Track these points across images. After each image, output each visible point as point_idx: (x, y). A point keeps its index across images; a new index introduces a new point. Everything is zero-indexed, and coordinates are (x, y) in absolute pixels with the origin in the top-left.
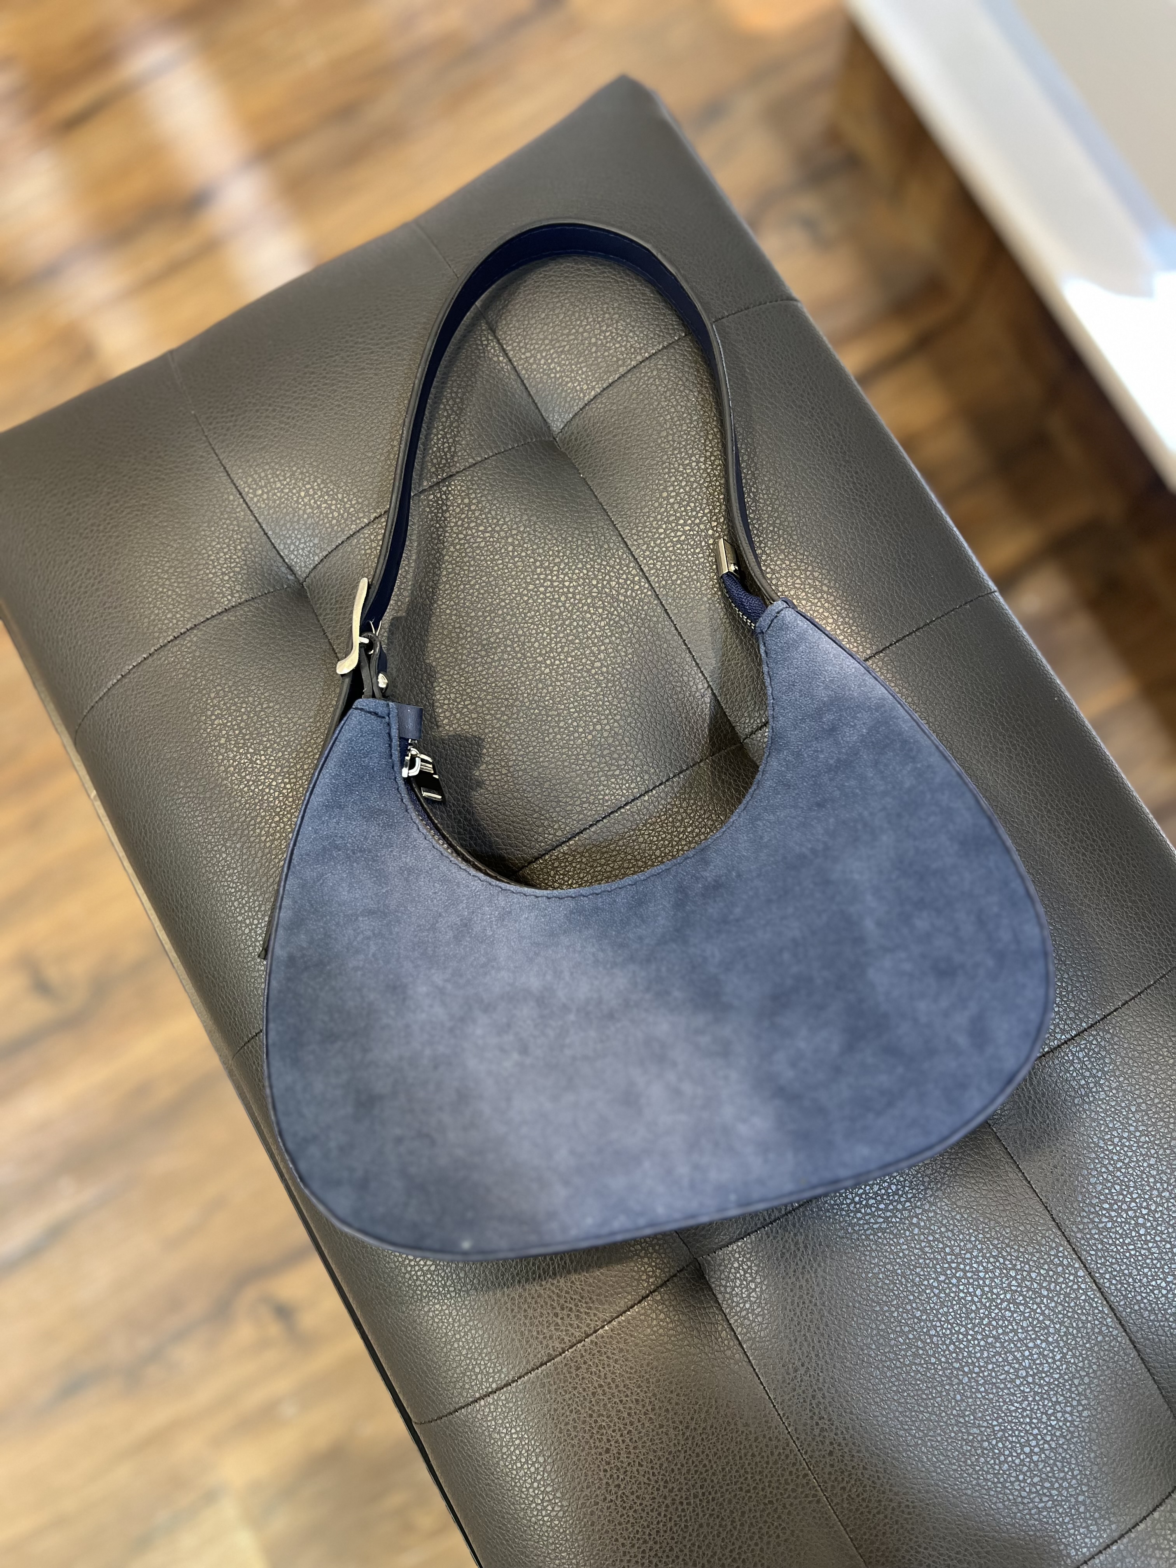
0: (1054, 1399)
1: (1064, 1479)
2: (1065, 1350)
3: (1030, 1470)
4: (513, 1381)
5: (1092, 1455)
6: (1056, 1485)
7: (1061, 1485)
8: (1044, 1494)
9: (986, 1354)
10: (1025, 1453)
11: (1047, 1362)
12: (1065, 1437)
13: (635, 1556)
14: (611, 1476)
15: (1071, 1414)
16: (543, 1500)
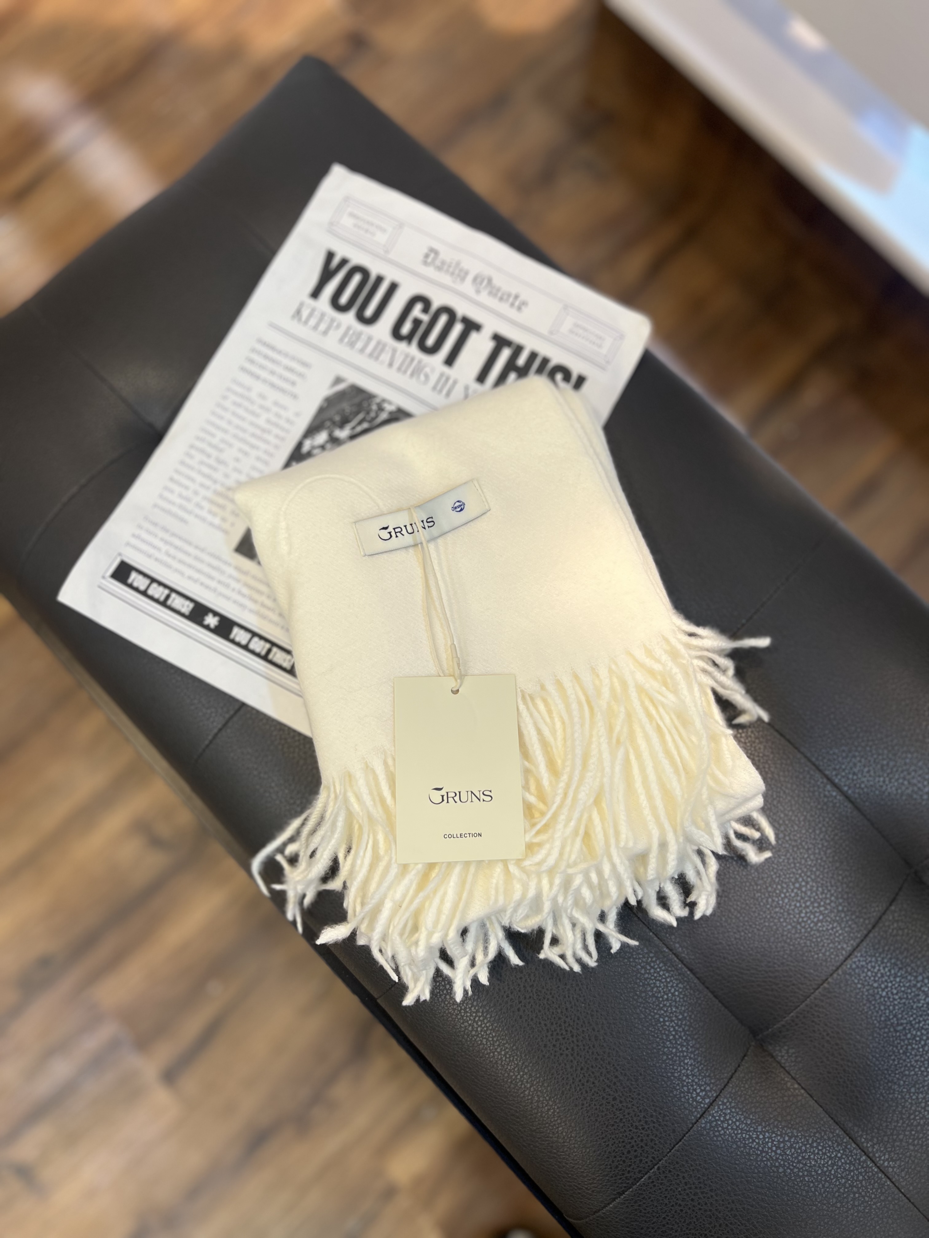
0: (806, 847)
1: (826, 898)
2: (805, 813)
3: (802, 898)
5: (840, 878)
6: (822, 903)
7: (825, 903)
8: (816, 912)
10: (797, 888)
11: (796, 824)
12: (819, 870)
13: (555, 1030)
14: (526, 980)
15: (819, 854)
16: (483, 1012)
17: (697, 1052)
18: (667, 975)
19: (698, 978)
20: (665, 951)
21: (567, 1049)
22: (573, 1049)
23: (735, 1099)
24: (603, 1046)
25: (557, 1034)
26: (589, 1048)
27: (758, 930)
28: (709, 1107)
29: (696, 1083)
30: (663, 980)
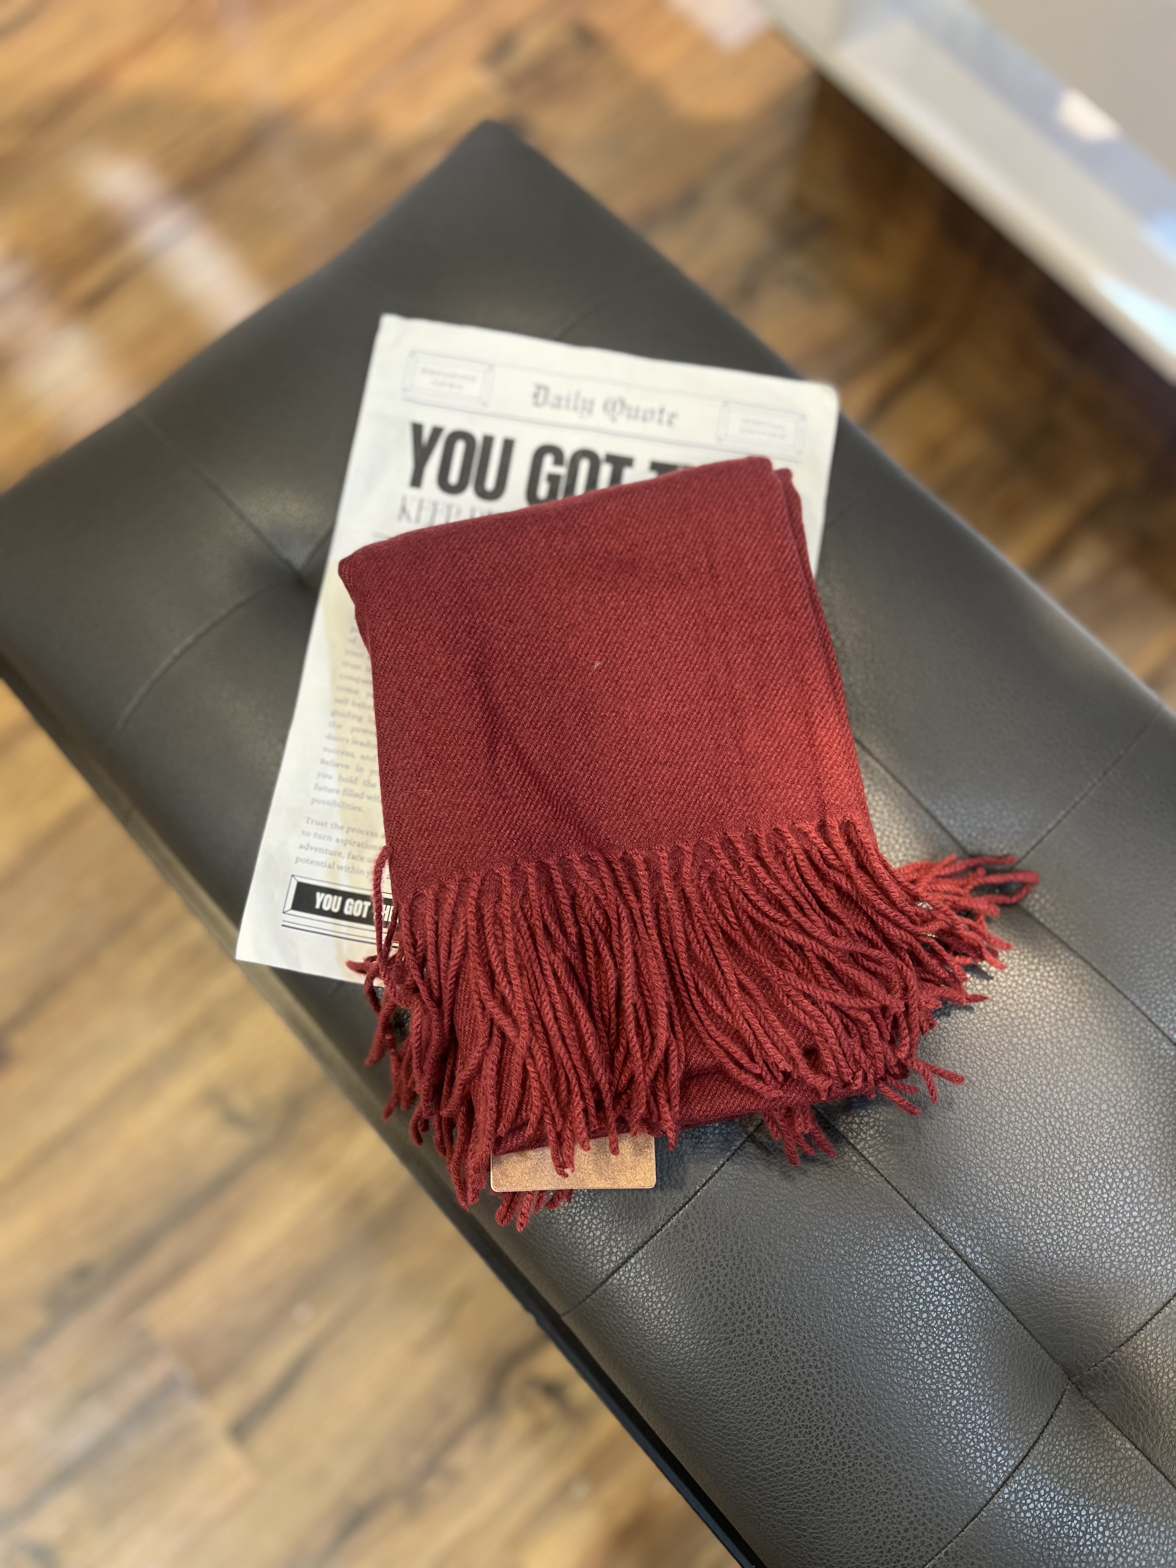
3: (1134, 1191)
6: (1160, 1199)
8: (1152, 1210)
10: (1126, 1177)
12: (1155, 1154)
18: (955, 1289)
23: (1049, 1460)
24: (871, 1384)
25: (811, 1366)
26: (853, 1387)
27: (1076, 1232)
28: (1014, 1471)
29: (996, 1438)
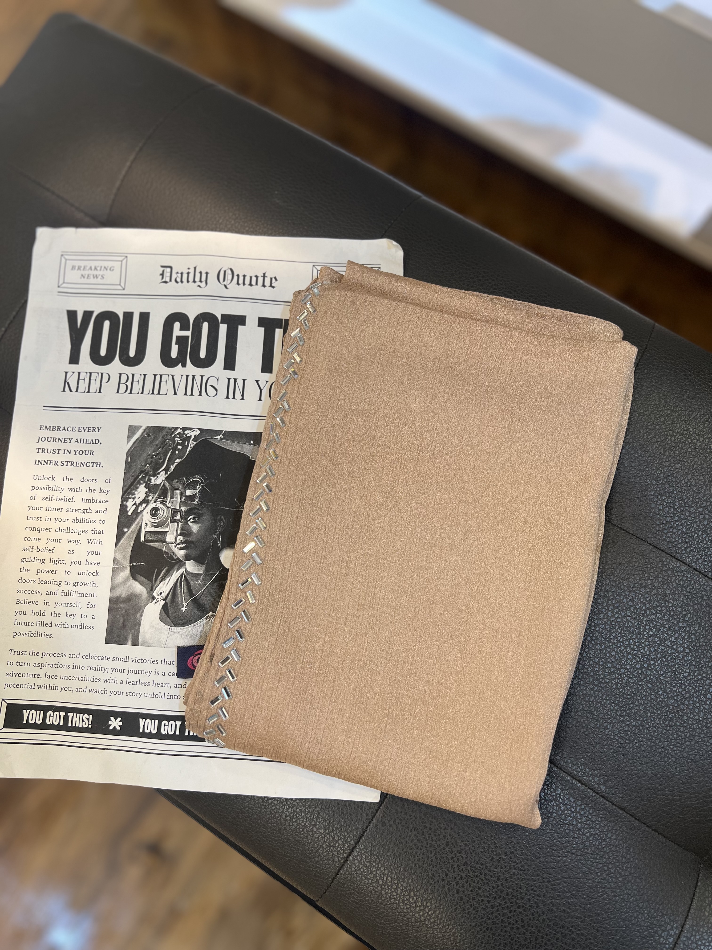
4: (364, 833)
9: (653, 650)
11: (692, 634)
13: (500, 905)
14: (458, 859)
16: (422, 902)
17: (649, 892)
18: (600, 820)
19: (632, 816)
20: (592, 796)
21: (517, 922)
22: (522, 921)
24: (552, 910)
25: (503, 908)
26: (539, 916)
27: (681, 751)
29: (656, 924)
30: (598, 826)
